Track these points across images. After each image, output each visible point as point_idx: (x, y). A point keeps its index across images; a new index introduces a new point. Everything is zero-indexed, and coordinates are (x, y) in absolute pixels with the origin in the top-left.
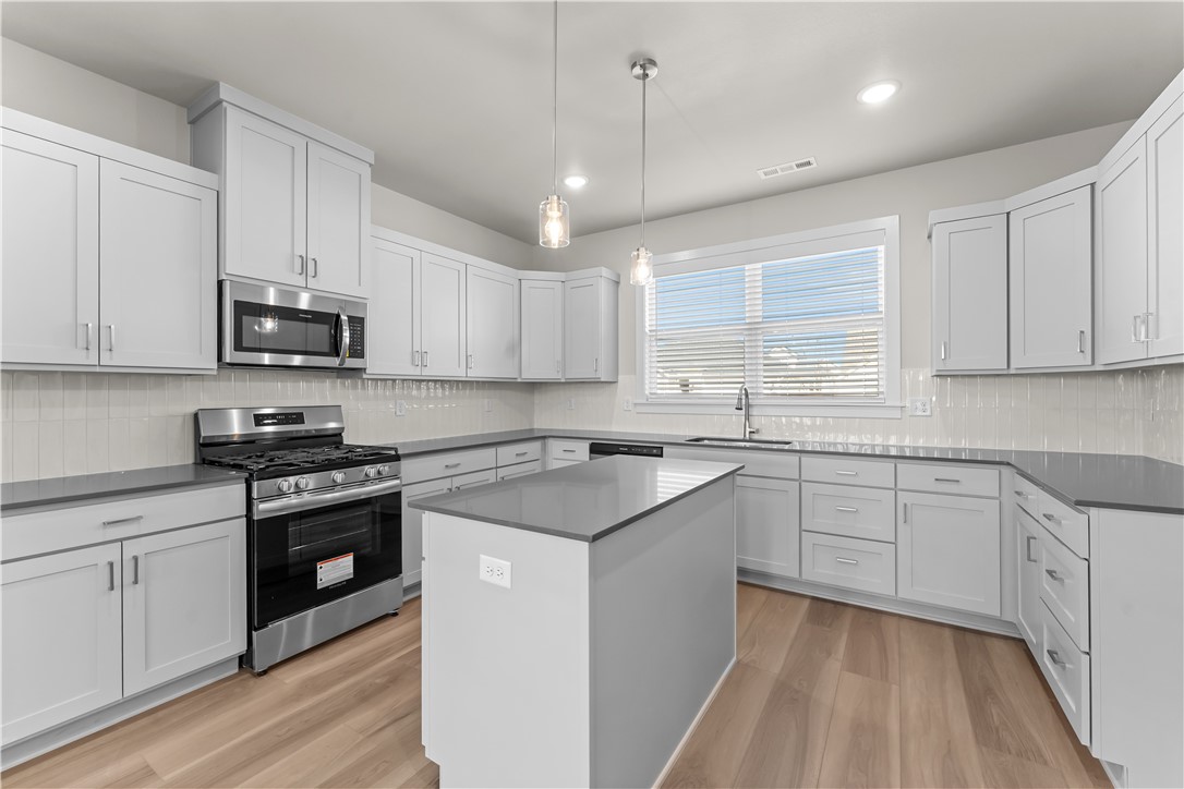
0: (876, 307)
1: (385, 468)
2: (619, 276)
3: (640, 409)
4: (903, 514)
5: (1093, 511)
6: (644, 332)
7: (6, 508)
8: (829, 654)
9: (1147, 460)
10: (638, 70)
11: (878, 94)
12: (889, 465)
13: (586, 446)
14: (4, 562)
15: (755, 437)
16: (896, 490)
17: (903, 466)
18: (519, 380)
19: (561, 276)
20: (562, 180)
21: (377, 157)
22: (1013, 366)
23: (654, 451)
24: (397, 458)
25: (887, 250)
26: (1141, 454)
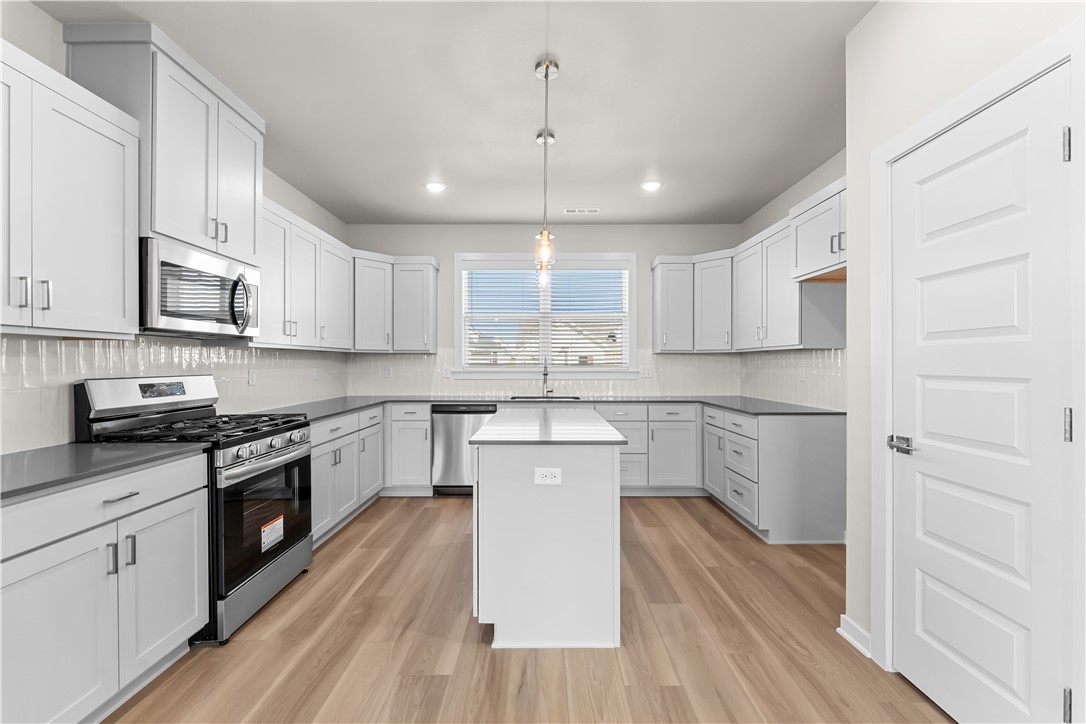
0: (621, 308)
1: (296, 434)
2: (439, 264)
3: (457, 376)
4: (651, 436)
5: (760, 417)
6: (461, 314)
7: (6, 495)
8: (632, 521)
9: (741, 397)
10: (541, 140)
11: (651, 186)
12: (644, 407)
13: (428, 407)
14: (3, 561)
15: (550, 395)
16: (648, 421)
17: (652, 407)
18: (352, 351)
19: (391, 259)
20: (424, 185)
21: (267, 127)
22: (696, 348)
23: (489, 408)
24: (306, 424)
25: (630, 273)
26: (739, 394)
